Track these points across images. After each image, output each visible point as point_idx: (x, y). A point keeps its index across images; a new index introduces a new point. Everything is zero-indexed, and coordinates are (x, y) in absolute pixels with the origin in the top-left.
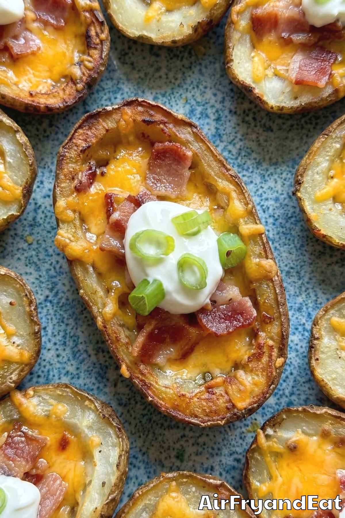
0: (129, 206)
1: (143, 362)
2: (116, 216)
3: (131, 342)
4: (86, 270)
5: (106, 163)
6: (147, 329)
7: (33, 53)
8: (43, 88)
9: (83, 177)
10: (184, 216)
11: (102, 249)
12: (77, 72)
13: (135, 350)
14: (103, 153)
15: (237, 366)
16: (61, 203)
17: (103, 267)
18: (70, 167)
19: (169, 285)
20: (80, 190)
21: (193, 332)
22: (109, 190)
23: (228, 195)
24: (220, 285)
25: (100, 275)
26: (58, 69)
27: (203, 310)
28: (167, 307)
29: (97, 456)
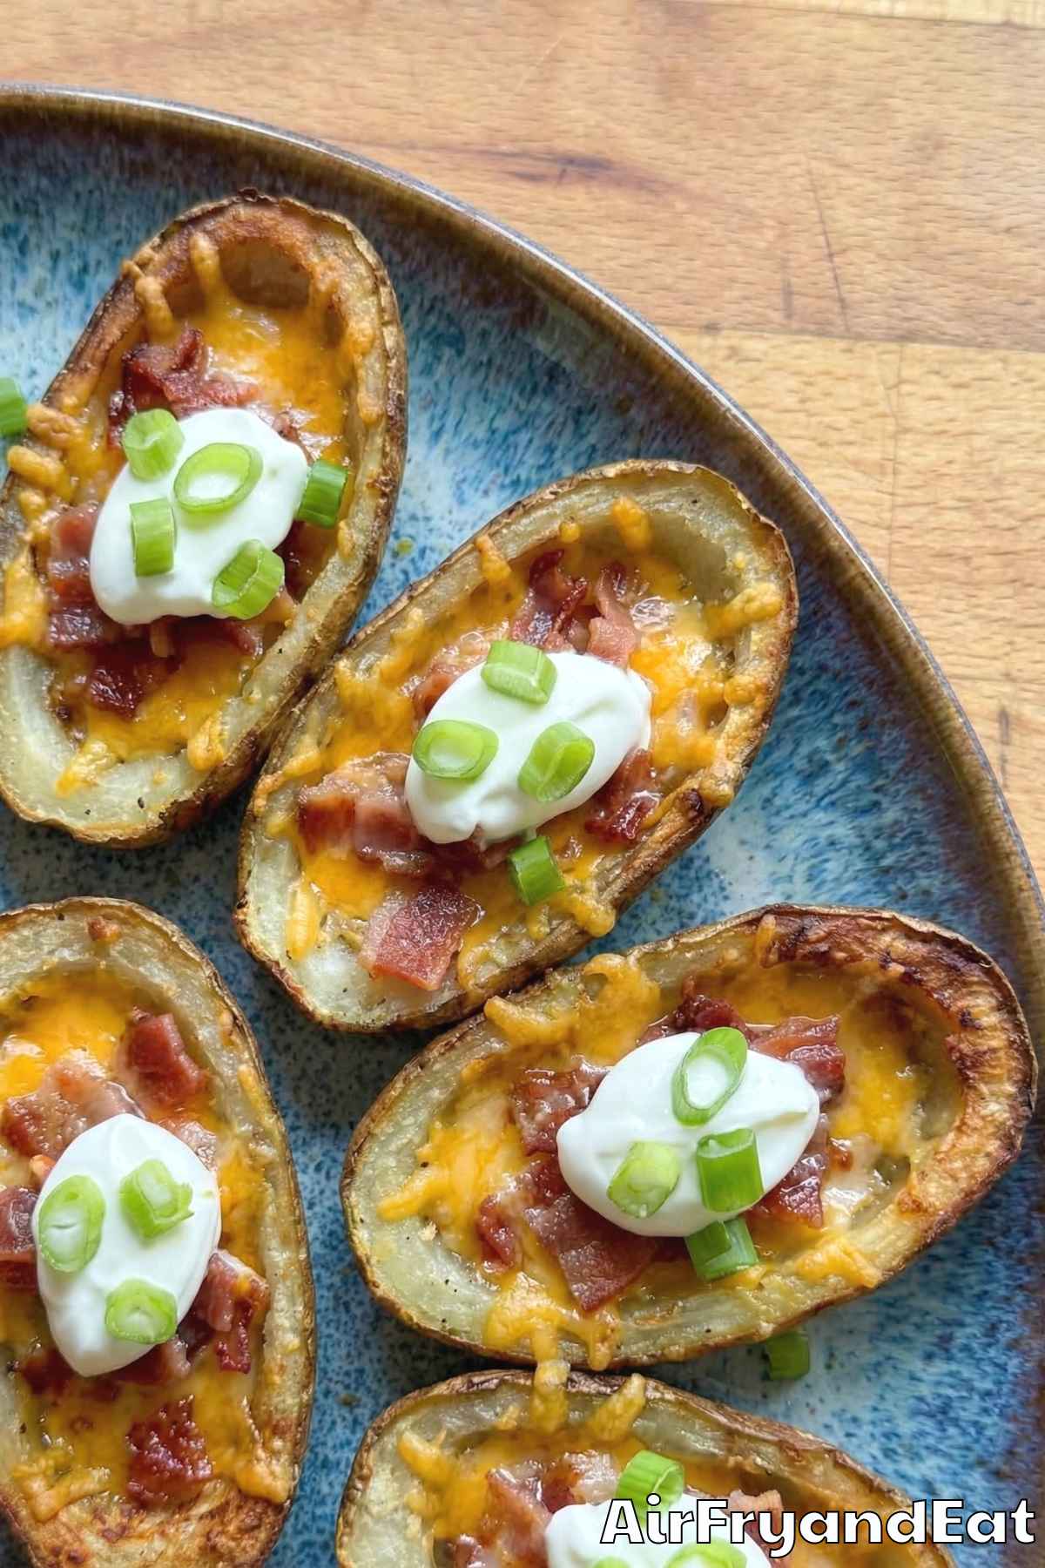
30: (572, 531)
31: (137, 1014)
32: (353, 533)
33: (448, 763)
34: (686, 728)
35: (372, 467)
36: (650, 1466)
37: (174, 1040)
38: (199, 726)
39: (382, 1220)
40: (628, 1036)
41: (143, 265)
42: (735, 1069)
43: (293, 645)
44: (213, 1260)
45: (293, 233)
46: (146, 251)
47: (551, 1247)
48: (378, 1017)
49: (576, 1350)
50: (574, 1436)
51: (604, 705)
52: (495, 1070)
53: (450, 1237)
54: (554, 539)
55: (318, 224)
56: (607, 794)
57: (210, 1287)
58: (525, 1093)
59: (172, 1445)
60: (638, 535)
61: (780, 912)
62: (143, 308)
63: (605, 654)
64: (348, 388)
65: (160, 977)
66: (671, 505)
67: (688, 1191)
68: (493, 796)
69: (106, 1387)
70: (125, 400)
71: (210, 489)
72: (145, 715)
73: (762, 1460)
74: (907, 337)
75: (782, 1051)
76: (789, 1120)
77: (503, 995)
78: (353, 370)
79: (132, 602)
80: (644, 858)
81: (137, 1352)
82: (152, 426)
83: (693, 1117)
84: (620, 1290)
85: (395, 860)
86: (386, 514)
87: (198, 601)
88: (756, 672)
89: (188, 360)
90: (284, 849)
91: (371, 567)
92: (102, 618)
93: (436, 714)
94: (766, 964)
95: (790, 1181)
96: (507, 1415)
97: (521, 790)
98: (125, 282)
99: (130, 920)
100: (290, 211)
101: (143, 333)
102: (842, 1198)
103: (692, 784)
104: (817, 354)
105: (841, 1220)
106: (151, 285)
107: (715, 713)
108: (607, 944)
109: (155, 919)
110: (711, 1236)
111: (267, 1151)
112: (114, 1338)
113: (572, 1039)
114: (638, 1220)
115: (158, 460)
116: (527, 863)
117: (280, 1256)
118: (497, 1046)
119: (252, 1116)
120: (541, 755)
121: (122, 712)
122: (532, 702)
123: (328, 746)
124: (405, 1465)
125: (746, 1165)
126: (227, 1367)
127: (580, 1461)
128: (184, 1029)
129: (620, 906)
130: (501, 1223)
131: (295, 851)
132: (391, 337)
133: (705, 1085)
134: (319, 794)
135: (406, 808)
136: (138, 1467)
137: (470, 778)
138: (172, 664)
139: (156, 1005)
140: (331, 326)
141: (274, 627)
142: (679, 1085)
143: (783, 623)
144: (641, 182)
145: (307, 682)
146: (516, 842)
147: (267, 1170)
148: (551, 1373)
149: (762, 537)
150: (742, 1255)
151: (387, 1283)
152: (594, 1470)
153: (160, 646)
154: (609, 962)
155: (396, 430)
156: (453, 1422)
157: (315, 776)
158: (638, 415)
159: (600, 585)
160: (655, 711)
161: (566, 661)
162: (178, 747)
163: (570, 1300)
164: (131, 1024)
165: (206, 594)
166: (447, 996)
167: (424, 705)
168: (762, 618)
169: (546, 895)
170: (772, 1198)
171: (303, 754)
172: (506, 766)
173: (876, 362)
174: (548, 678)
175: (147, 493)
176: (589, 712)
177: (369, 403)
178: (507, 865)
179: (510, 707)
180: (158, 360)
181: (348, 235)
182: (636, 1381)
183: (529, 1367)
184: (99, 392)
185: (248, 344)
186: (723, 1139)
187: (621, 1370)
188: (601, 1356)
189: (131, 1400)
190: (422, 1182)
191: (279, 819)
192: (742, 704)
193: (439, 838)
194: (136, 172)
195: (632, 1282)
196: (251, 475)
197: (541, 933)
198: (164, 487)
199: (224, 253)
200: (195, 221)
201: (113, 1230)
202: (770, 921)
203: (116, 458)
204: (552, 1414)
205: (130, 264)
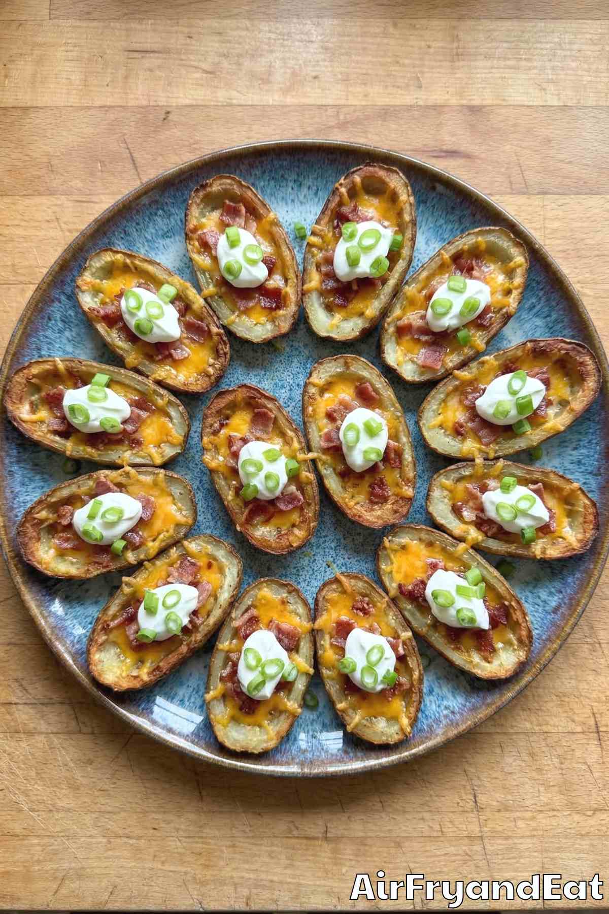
0: (240, 443)
1: (248, 524)
2: (234, 448)
3: (242, 513)
4: (219, 477)
5: (228, 418)
6: (250, 506)
7: (186, 358)
8: (192, 380)
9: (217, 425)
10: (269, 451)
11: (226, 465)
12: (211, 370)
13: (243, 518)
14: (228, 412)
15: (294, 526)
16: (205, 439)
17: (227, 473)
18: (210, 420)
19: (260, 487)
20: (215, 433)
21: (272, 509)
22: (232, 433)
23: (292, 439)
24: (286, 486)
25: (225, 478)
26: (201, 367)
27: (278, 498)
28: (259, 497)
29: (227, 570)
30: (466, 247)
31: (358, 384)
32: (405, 252)
33: (440, 310)
34: (499, 297)
35: (408, 234)
36: (508, 480)
37: (370, 389)
38: (367, 307)
39: (429, 429)
40: (491, 376)
41: (341, 185)
42: (524, 381)
43: (392, 282)
44: (388, 443)
45: (382, 173)
46: (342, 181)
47: (475, 433)
48: (425, 378)
49: (485, 456)
50: (486, 476)
51: (480, 292)
52: (456, 389)
53: (448, 433)
54: (461, 249)
55: (389, 170)
56: (481, 316)
57: (387, 448)
58: (464, 394)
59: (379, 487)
60: (483, 246)
61: (531, 341)
62: (341, 196)
63: (475, 278)
64: (400, 214)
65: (365, 374)
66: (492, 238)
67: (513, 412)
68: (451, 318)
69: (361, 476)
70: (338, 223)
71: (367, 242)
72: (350, 306)
73: (536, 476)
74: (545, 193)
75: (533, 376)
76: (537, 392)
77: (458, 369)
78: (402, 209)
79: (348, 275)
80: (492, 332)
81: (371, 464)
82: (347, 228)
83: (514, 393)
84: (494, 440)
85: (424, 338)
86: (413, 247)
87: (365, 273)
88: (518, 280)
89: (355, 209)
90: (393, 338)
91: (410, 261)
92: (337, 280)
93: (434, 298)
94: (528, 355)
95: (538, 408)
96: (467, 472)
97: (461, 314)
98: (335, 191)
99: (353, 359)
100: (381, 167)
101: (341, 204)
102: (551, 411)
103: (504, 310)
104: (522, 200)
105: (552, 415)
106: (343, 190)
107: (508, 292)
108: (484, 353)
109: (362, 359)
110: (520, 423)
111: (399, 414)
112: (367, 460)
113: (476, 379)
114: (501, 421)
115: (352, 236)
116: (461, 334)
117: (404, 439)
118: (457, 383)
119: (393, 406)
120: (466, 304)
121: (343, 307)
122: (460, 291)
123: (404, 309)
124: (443, 487)
125: (530, 403)
126: (393, 468)
127: (488, 482)
128: (372, 385)
129: (487, 343)
130: (462, 426)
131: (396, 338)
132: (412, 199)
133: (517, 384)
134: (400, 323)
135: (427, 323)
136: (372, 494)
137: (445, 314)
138: (357, 292)
139: (362, 379)
140: (394, 198)
141: (384, 281)
142: (510, 386)
143: (525, 266)
144: (468, 156)
145: (396, 292)
146: (457, 330)
147: (398, 418)
148: (479, 461)
149: (518, 245)
150: (527, 428)
151: (434, 445)
152: (492, 483)
153: (355, 287)
154: (486, 358)
155: (414, 223)
156: (454, 476)
157: (400, 319)
158: (478, 217)
159: (474, 262)
160: (492, 294)
161: (469, 282)
162: (361, 314)
163: (481, 443)
164: (357, 387)
165: (368, 270)
166: (443, 371)
167: (429, 297)
168: (520, 266)
169: (467, 342)
170: (535, 412)
171: (397, 312)
172: (456, 309)
173: (537, 201)
174: (465, 285)
175: (349, 245)
176: (477, 293)
177: (407, 217)
178: (455, 337)
179: (455, 294)
180: (345, 210)
181: (398, 173)
182: (501, 459)
183: (473, 460)
184: (331, 220)
185: (371, 206)
186: (523, 398)
187: (497, 458)
188: (492, 455)
189: (368, 480)
190: (441, 418)
191: (391, 330)
192: (516, 288)
193: (437, 330)
194: (332, 162)
195: (498, 437)
196: (378, 237)
197: (468, 352)
198: (355, 242)
199: (363, 179)
200: (354, 172)
201: (363, 435)
202: (528, 343)
203: (338, 236)
204: (480, 470)
205: (337, 185)
